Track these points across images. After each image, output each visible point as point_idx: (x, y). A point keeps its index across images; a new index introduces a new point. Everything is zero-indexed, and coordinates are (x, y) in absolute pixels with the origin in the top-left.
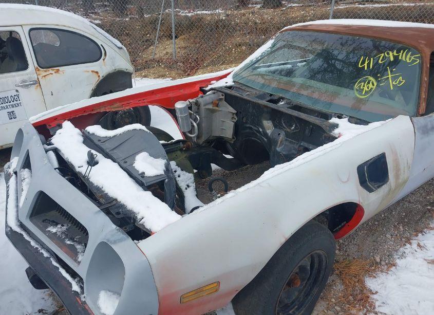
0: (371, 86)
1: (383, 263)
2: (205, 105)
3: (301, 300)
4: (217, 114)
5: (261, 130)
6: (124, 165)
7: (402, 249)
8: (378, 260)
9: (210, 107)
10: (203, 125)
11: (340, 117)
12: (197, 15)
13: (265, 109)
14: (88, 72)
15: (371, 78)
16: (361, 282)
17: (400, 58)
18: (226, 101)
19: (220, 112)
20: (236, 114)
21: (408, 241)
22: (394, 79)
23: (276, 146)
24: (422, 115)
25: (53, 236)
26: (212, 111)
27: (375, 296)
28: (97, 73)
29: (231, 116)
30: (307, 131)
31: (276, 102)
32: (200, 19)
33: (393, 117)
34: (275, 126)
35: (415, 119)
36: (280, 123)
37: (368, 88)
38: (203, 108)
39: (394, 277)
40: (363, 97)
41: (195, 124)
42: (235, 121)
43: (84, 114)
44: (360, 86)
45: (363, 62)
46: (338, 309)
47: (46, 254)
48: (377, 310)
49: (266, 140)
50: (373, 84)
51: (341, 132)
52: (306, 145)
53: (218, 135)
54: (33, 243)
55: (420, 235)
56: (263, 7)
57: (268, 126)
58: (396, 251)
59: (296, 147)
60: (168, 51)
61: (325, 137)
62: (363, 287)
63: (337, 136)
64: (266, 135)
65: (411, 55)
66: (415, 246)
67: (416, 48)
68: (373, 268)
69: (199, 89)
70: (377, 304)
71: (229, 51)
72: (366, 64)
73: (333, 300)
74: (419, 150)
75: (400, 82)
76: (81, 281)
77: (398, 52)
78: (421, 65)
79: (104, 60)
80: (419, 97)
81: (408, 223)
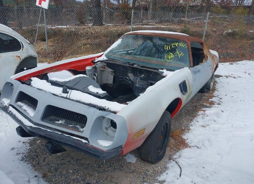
0: (171, 56)
1: (186, 129)
2: (99, 68)
3: (161, 146)
4: (105, 72)
5: (128, 78)
6: (85, 91)
7: (190, 124)
8: (184, 129)
9: (102, 69)
10: (99, 78)
11: (162, 69)
12: (58, 28)
13: (129, 68)
14: (14, 56)
15: (171, 53)
16: (180, 137)
17: (180, 45)
18: (107, 66)
19: (106, 71)
20: (114, 72)
21: (191, 120)
22: (180, 53)
23: (136, 84)
24: (192, 67)
25: (60, 125)
26: (102, 71)
27: (187, 141)
28: (19, 57)
29: (111, 73)
30: (151, 75)
31: (133, 65)
32: (60, 30)
33: (183, 68)
34: (135, 76)
35: (190, 68)
36: (137, 74)
37: (171, 57)
38: (98, 70)
39: (191, 133)
40: (170, 61)
41: (95, 77)
42: (113, 75)
43: (39, 74)
44: (167, 57)
45: (166, 48)
46: (175, 148)
47: (60, 133)
48: (189, 145)
49: (131, 82)
50: (172, 56)
51: (167, 74)
52: (151, 82)
53: (105, 83)
54: (49, 130)
55: (195, 118)
56: (93, 25)
57: (131, 76)
58: (189, 124)
59: (146, 83)
60: (42, 47)
61: (159, 77)
62: (182, 138)
63: (165, 76)
64: (130, 80)
65: (184, 44)
66: (195, 122)
67: (185, 42)
68: (183, 131)
69: (91, 61)
70: (189, 143)
71: (80, 48)
72: (167, 48)
73: (172, 146)
74: (194, 80)
75: (182, 54)
76: (86, 139)
77: (179, 43)
78: (188, 48)
79: (22, 50)
80: (190, 60)
81: (189, 115)
